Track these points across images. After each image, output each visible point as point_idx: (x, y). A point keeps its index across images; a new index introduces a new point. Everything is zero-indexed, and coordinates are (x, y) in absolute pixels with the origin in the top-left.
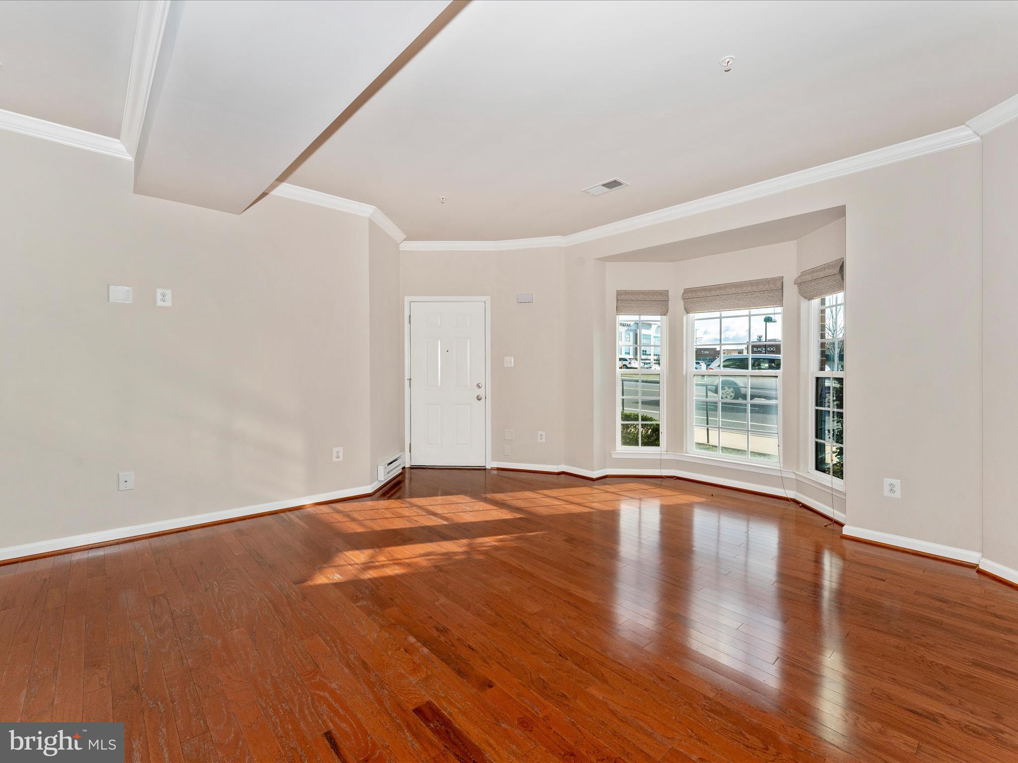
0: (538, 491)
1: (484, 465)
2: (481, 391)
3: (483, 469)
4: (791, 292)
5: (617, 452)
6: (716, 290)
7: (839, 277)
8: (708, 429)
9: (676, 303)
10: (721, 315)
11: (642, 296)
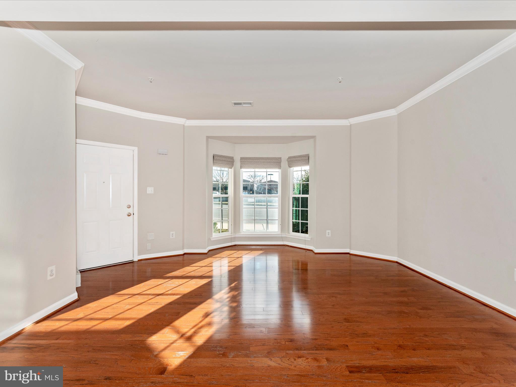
0: (190, 266)
1: (132, 260)
2: (130, 211)
3: (132, 262)
4: (284, 164)
5: (213, 237)
6: (255, 159)
7: (308, 161)
8: (222, 222)
9: (237, 163)
10: (255, 171)
11: (224, 158)
